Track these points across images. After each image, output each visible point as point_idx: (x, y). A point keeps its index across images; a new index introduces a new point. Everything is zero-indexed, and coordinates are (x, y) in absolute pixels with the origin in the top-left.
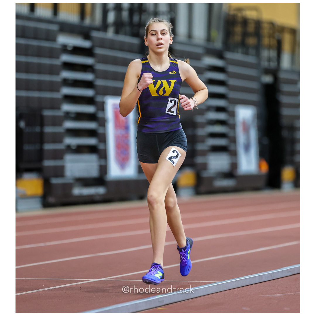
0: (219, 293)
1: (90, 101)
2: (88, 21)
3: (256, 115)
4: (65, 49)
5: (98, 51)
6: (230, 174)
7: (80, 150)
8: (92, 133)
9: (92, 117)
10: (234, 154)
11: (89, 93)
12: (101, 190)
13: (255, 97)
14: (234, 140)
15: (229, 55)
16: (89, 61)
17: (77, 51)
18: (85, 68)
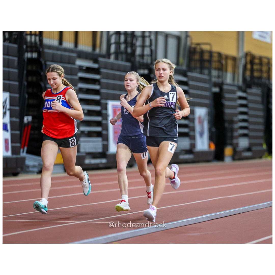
0: (158, 232)
1: (97, 103)
2: (97, 51)
3: (207, 113)
4: (81, 69)
5: (103, 70)
6: (190, 151)
7: (90, 134)
8: (98, 124)
9: (98, 113)
10: (193, 138)
11: (97, 97)
12: (104, 161)
13: (207, 102)
14: (193, 129)
15: (190, 74)
16: (97, 77)
17: (89, 70)
18: (94, 81)
